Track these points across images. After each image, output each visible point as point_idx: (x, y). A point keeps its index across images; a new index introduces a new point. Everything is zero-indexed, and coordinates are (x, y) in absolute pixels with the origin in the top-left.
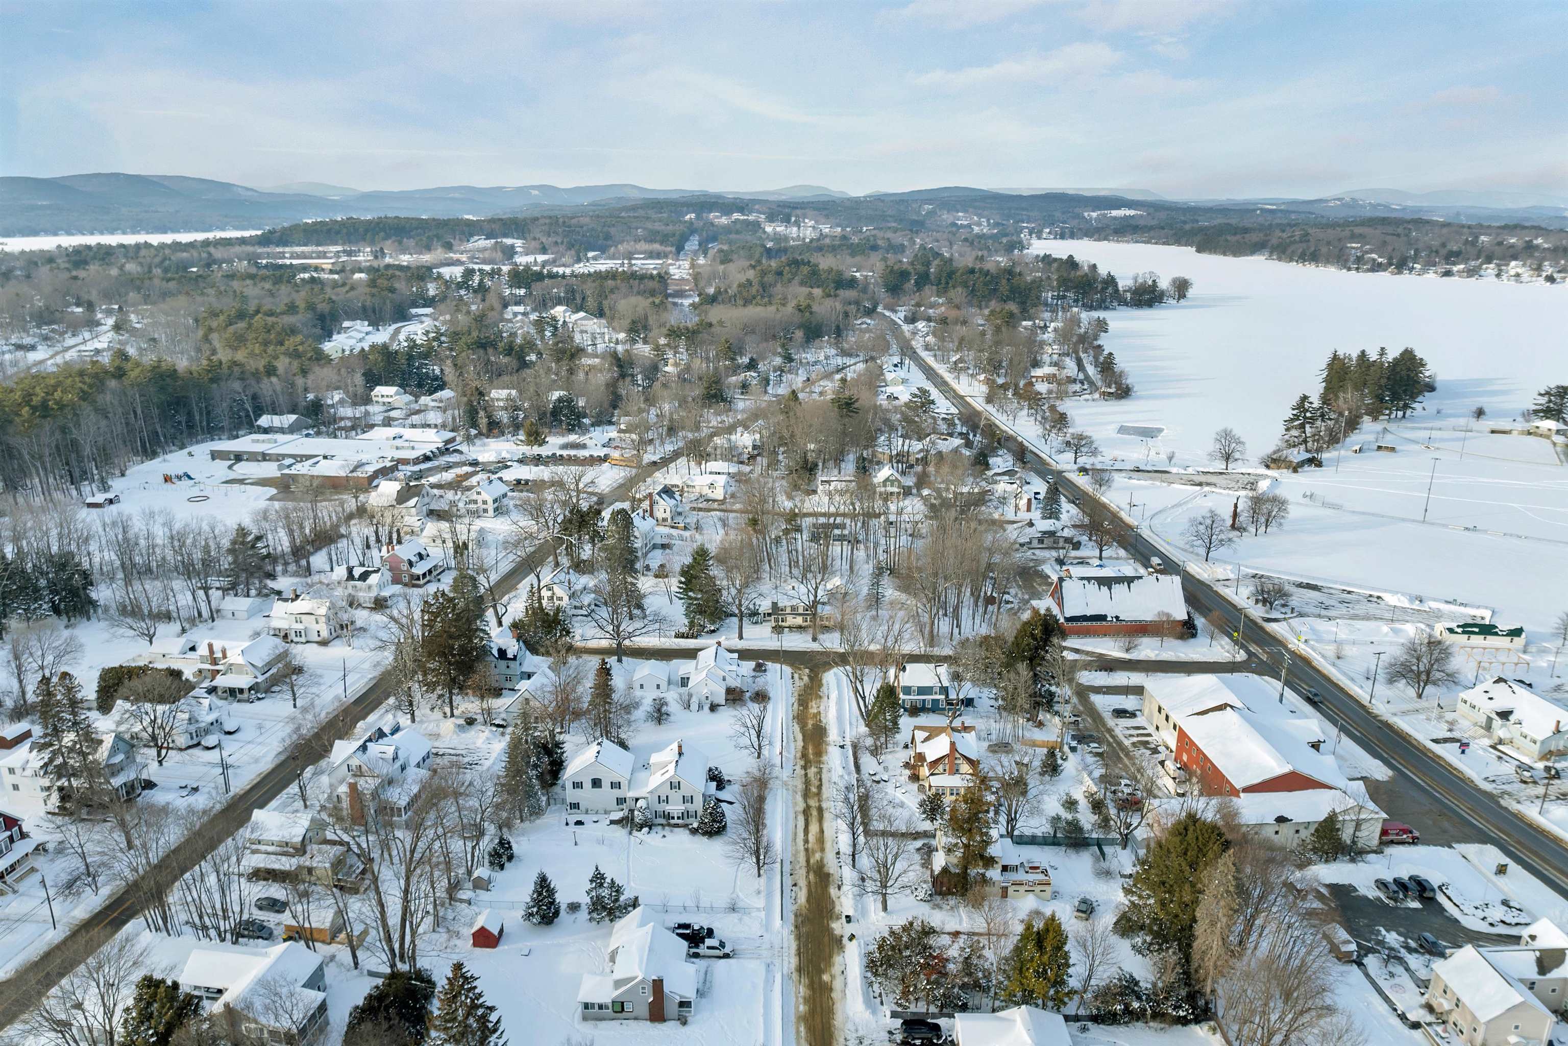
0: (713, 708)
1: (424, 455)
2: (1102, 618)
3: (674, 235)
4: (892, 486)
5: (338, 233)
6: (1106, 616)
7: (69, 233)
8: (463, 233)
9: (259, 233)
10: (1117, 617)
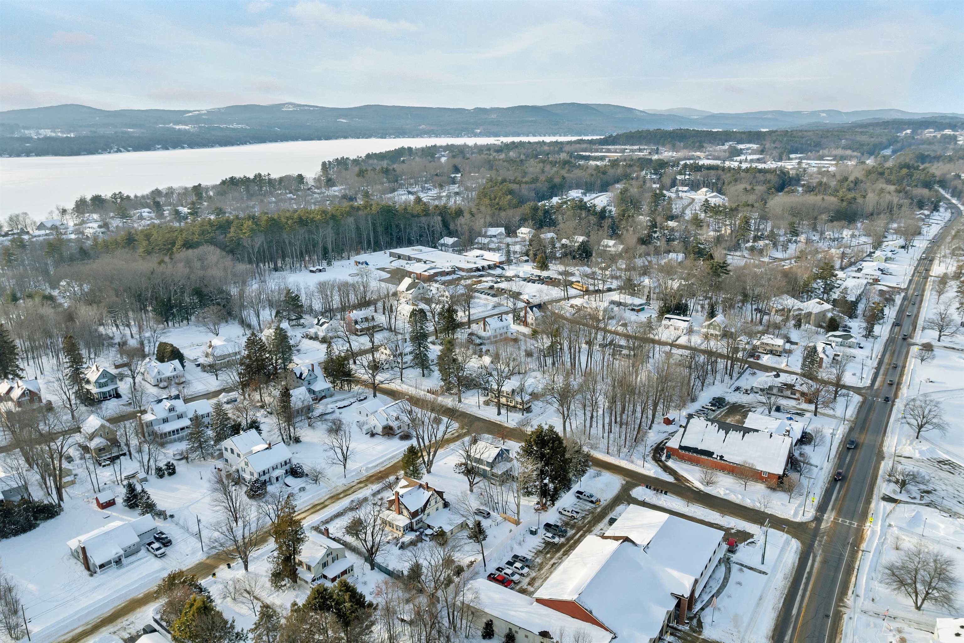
0: (373, 435)
1: (477, 268)
2: (709, 454)
3: (868, 144)
4: (714, 329)
5: (645, 138)
6: (713, 453)
7: (534, 136)
8: (720, 139)
9: (602, 137)
10: (722, 457)
